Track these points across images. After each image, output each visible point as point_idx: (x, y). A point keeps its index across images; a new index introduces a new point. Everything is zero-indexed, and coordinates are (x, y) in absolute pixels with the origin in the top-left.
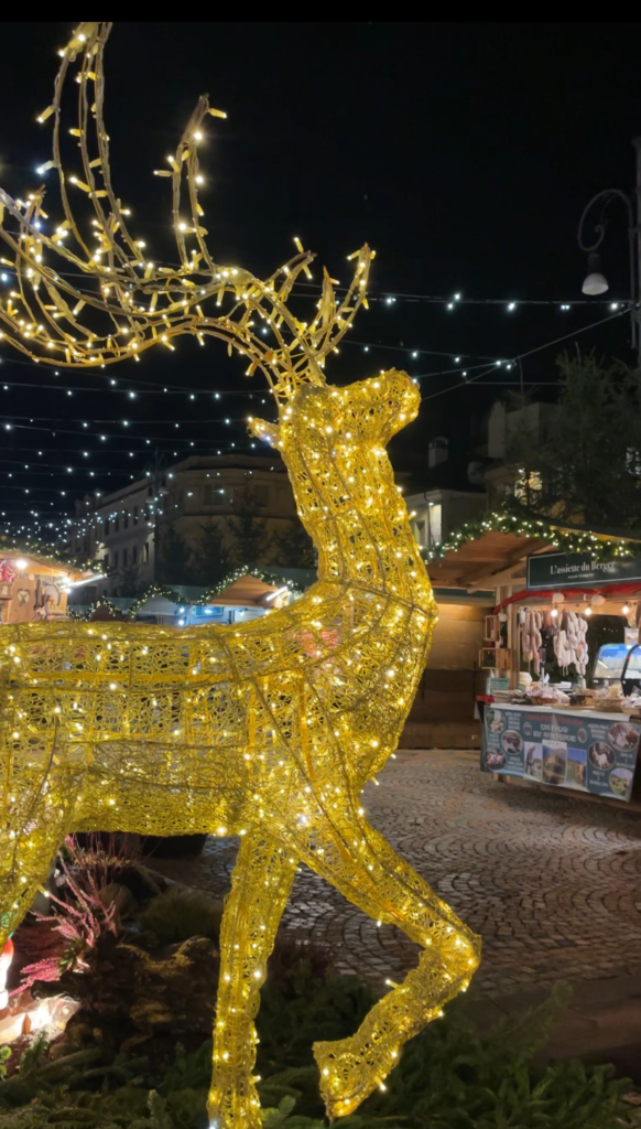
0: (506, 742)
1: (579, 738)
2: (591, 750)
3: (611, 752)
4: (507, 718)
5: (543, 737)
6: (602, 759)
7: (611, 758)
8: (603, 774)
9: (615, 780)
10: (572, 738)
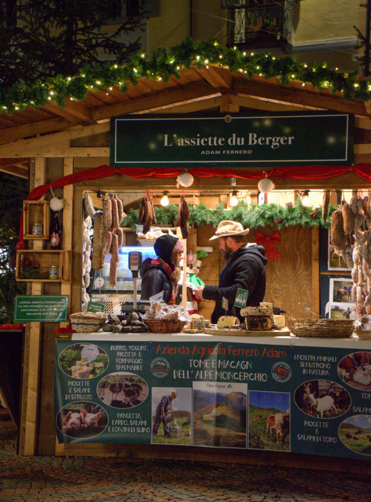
0: (107, 391)
1: (275, 376)
2: (302, 391)
3: (343, 393)
4: (113, 354)
5: (193, 378)
6: (325, 404)
7: (342, 401)
8: (326, 425)
9: (352, 431)
10: (260, 377)
